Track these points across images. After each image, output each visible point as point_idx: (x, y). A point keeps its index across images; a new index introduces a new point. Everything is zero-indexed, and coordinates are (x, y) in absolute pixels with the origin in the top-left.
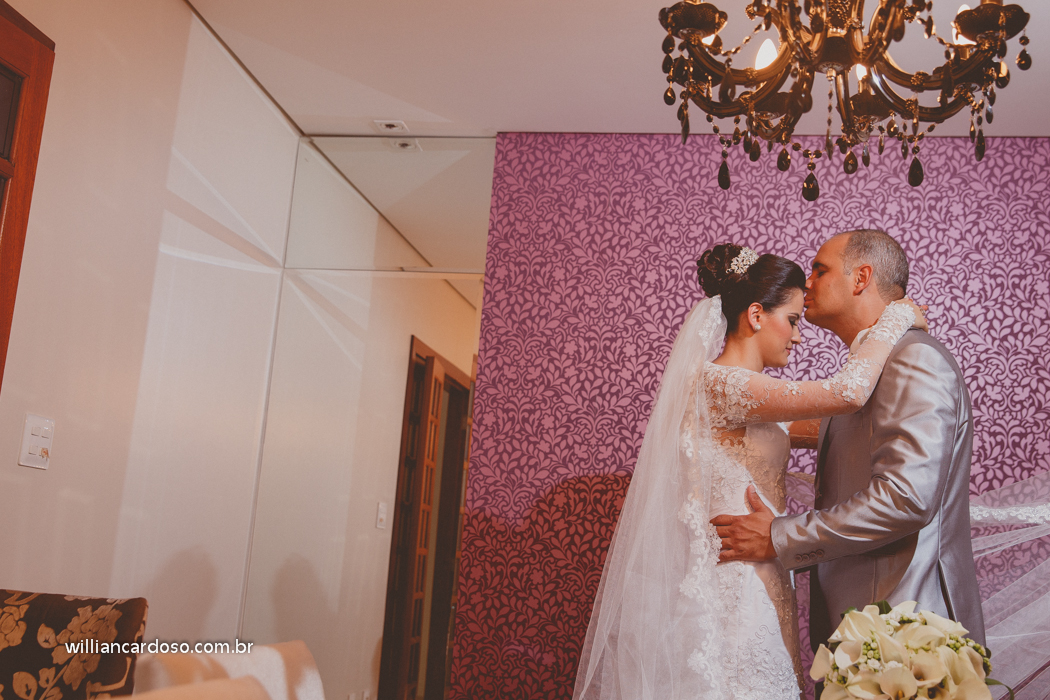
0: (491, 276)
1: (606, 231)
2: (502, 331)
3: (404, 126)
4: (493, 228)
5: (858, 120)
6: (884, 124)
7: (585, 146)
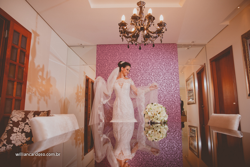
0: (97, 65)
1: (113, 58)
2: (99, 73)
3: (83, 44)
4: (97, 58)
5: (146, 39)
6: (149, 39)
7: (109, 46)
